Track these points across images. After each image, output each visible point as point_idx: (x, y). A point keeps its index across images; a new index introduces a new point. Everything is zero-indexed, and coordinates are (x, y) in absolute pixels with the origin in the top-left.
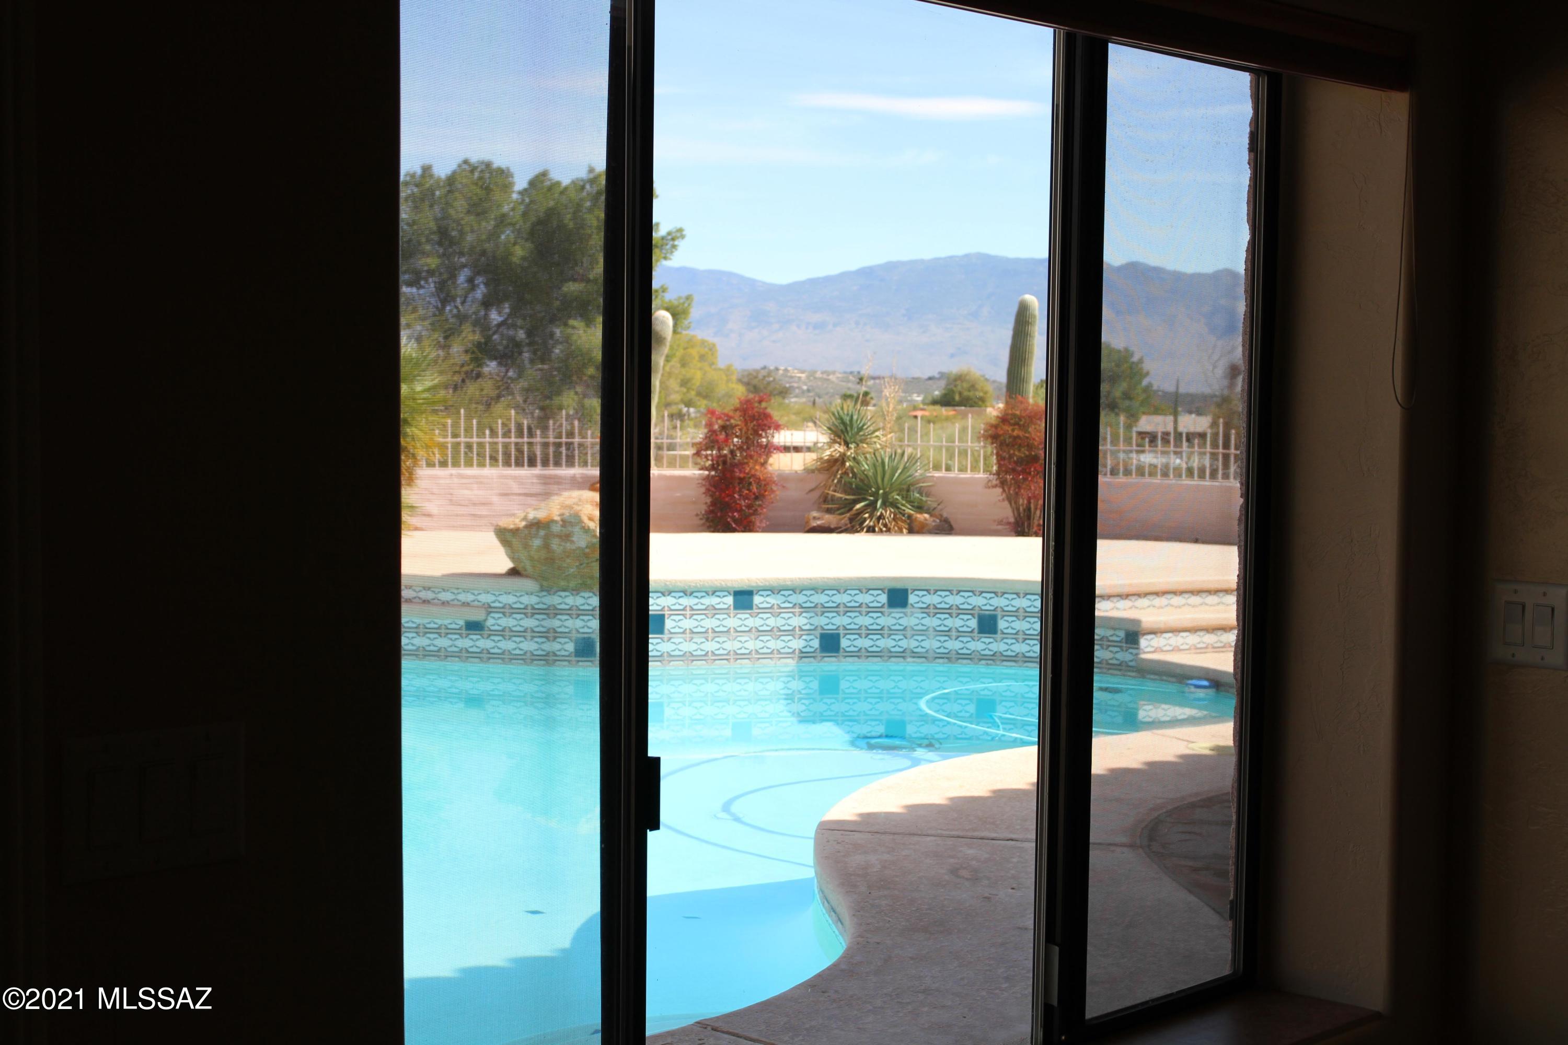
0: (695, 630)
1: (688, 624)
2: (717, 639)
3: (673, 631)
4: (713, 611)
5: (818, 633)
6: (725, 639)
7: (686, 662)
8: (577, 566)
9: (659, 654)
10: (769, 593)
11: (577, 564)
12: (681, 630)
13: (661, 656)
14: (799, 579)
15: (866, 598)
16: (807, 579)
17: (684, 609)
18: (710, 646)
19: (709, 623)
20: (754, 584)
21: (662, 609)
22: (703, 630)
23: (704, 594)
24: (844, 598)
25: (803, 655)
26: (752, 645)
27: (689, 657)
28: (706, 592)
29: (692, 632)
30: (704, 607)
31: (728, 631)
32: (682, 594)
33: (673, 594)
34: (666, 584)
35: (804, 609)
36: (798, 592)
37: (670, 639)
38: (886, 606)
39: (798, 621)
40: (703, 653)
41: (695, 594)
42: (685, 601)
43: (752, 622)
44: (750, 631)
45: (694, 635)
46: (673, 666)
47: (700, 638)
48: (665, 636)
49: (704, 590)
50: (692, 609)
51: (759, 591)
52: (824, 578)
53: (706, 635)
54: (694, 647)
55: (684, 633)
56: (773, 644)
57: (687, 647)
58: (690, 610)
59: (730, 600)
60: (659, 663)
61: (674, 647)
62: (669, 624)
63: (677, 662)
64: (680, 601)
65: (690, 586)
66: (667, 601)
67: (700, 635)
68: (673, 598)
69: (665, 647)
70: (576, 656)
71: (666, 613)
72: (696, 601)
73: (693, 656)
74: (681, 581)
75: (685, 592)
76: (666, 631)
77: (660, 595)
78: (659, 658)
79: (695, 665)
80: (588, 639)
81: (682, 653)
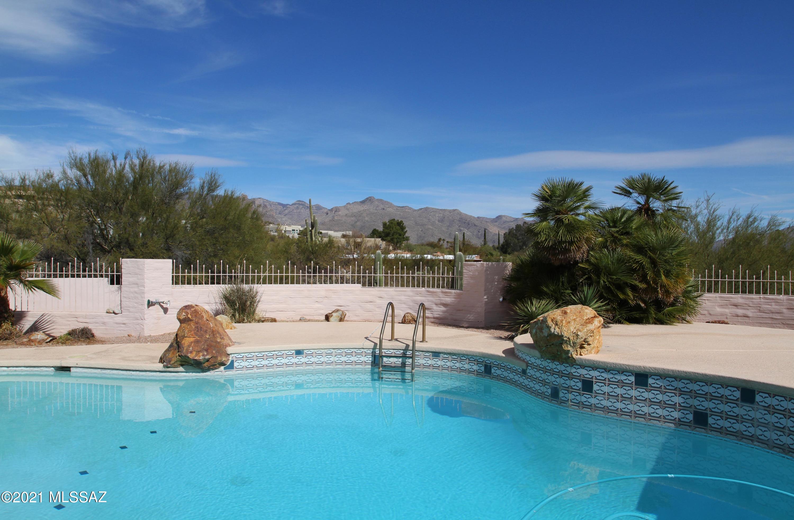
0: (611, 394)
1: (606, 389)
2: (624, 402)
3: (597, 392)
4: (621, 384)
5: (692, 409)
6: (629, 403)
7: (605, 412)
8: (545, 347)
9: (589, 404)
10: (659, 377)
11: (545, 345)
12: (603, 393)
13: (591, 405)
14: (678, 371)
15: (726, 392)
16: (684, 372)
17: (605, 380)
18: (619, 405)
19: (619, 391)
20: (648, 371)
21: (592, 378)
22: (616, 395)
23: (617, 372)
24: (711, 389)
25: (679, 423)
26: (646, 410)
27: (606, 410)
28: (618, 371)
29: (609, 395)
30: (617, 380)
31: (631, 398)
32: (603, 370)
33: (598, 370)
34: (594, 363)
35: (681, 393)
36: (678, 380)
37: (596, 396)
38: (740, 400)
39: (677, 400)
40: (615, 409)
41: (611, 372)
42: (605, 375)
43: (646, 395)
44: (645, 400)
45: (610, 397)
46: (597, 413)
47: (614, 399)
48: (593, 395)
50: (609, 381)
51: (652, 375)
52: (695, 373)
53: (617, 398)
54: (610, 404)
56: (660, 412)
57: (605, 403)
58: (608, 381)
59: (632, 379)
60: (589, 410)
61: (598, 402)
62: (595, 387)
63: (600, 411)
64: (602, 374)
65: (607, 366)
66: (595, 373)
67: (613, 397)
68: (598, 372)
69: (593, 401)
70: (551, 397)
71: (594, 380)
72: (612, 376)
73: (609, 409)
74: (602, 362)
75: (605, 369)
76: (594, 391)
77: (591, 369)
78: (590, 407)
79: (610, 415)
80: (556, 388)
81: (602, 406)
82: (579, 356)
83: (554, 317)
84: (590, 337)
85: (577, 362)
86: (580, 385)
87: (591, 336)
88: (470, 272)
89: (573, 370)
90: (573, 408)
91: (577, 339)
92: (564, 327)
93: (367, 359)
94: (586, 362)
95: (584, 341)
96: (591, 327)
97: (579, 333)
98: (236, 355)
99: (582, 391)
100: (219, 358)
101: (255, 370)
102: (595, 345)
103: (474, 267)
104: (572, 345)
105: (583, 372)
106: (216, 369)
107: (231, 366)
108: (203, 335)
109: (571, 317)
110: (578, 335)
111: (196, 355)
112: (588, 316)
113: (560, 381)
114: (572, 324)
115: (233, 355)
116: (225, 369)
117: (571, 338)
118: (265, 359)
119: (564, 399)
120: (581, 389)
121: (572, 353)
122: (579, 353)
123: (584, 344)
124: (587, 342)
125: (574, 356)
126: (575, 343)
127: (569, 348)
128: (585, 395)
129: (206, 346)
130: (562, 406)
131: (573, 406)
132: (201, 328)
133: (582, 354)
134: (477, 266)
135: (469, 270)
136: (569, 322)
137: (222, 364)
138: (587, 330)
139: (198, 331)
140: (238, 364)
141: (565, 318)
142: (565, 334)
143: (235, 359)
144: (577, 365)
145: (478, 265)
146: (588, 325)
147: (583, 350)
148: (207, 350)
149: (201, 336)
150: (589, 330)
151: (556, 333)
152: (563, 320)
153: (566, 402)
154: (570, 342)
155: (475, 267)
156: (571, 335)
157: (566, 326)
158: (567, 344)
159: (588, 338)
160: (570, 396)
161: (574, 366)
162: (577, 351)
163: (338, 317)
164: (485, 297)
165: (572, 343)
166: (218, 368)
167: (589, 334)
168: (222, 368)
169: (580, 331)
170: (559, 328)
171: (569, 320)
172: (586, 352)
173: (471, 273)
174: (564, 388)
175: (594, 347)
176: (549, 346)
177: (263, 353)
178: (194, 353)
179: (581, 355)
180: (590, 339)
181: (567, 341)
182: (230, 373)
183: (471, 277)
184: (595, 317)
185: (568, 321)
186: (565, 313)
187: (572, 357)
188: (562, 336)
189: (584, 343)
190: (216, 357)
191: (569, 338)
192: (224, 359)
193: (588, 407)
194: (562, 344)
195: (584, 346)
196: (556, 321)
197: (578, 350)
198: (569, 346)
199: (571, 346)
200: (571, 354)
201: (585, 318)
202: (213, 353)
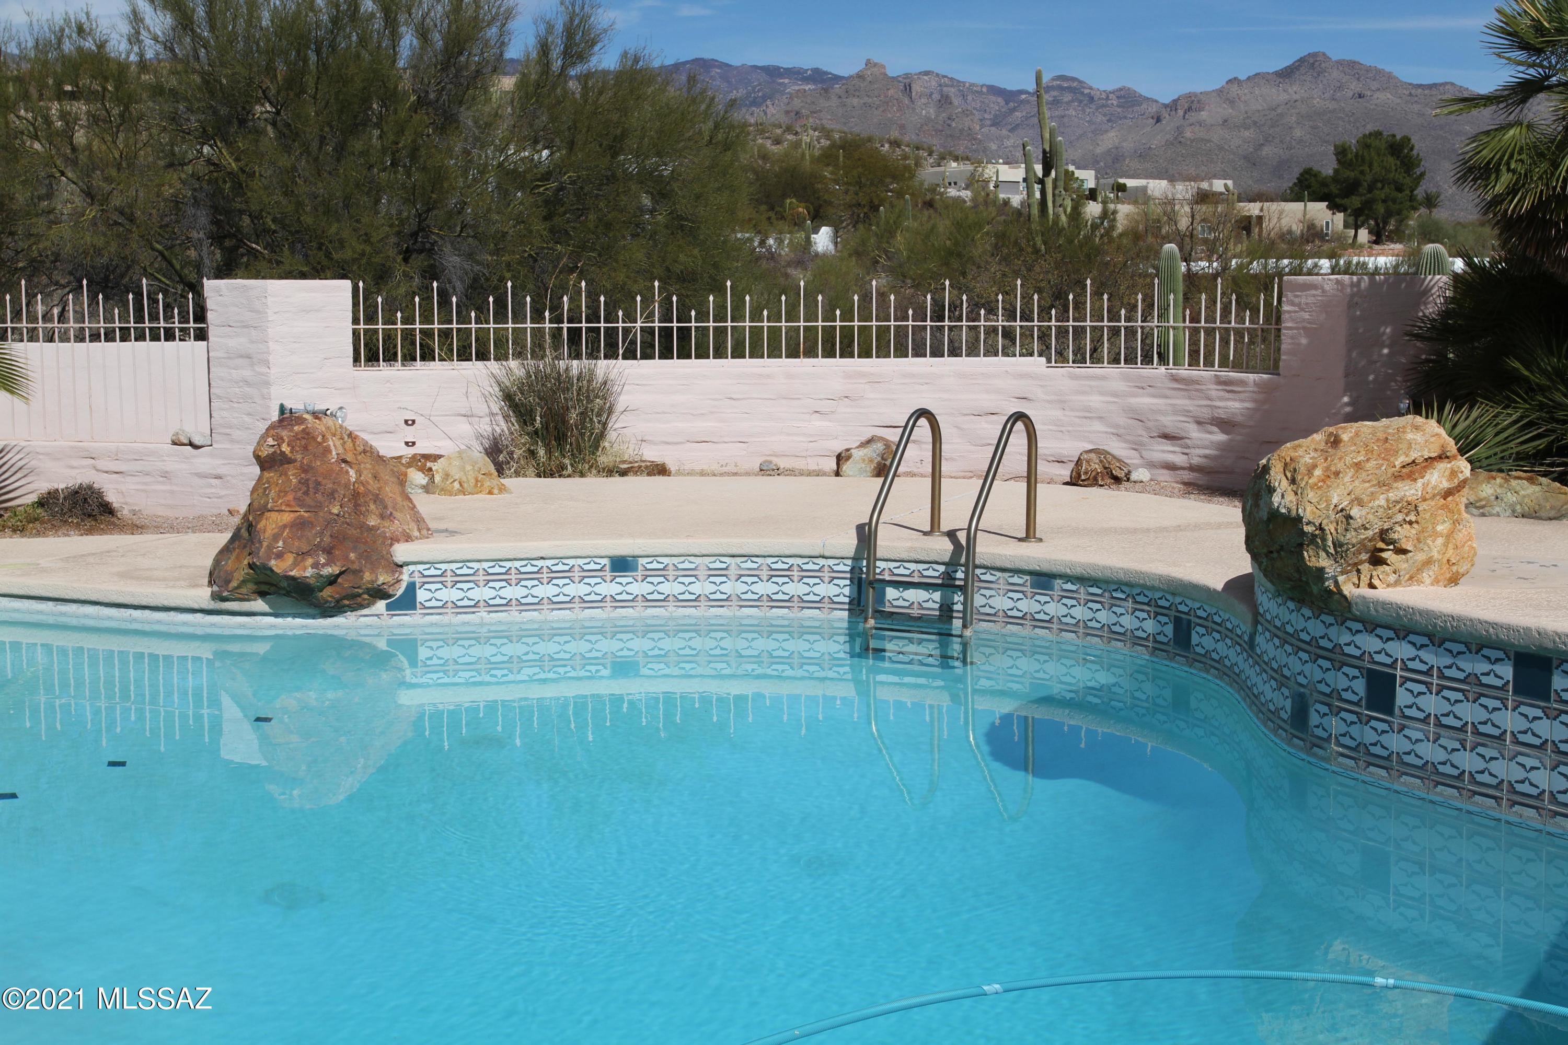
0: (1444, 721)
1: (1432, 704)
2: (1480, 749)
3: (1408, 712)
4: (1475, 688)
6: (1495, 753)
7: (1427, 781)
8: (1266, 556)
9: (1385, 753)
11: (1265, 550)
12: (1421, 715)
13: (1388, 758)
17: (1428, 673)
18: (1468, 761)
19: (1469, 712)
20: (1551, 645)
21: (1393, 665)
22: (1458, 724)
23: (1462, 648)
26: (1543, 779)
27: (1431, 774)
28: (1466, 644)
29: (1439, 724)
30: (1461, 676)
31: (1501, 737)
32: (1425, 640)
33: (1412, 637)
34: (1398, 614)
37: (1402, 728)
40: (1455, 772)
41: (1447, 645)
42: (1431, 658)
43: (1544, 728)
44: (1542, 747)
45: (1442, 732)
46: (1404, 784)
47: (1452, 738)
48: (1396, 721)
49: (1463, 640)
50: (1442, 676)
51: (1563, 662)
53: (1462, 736)
54: (1441, 756)
55: (1425, 720)
57: (1429, 752)
58: (1438, 677)
59: (1507, 671)
60: (1383, 773)
61: (1408, 746)
62: (1402, 697)
63: (1413, 780)
64: (1423, 654)
65: (1435, 624)
66: (1401, 650)
67: (1452, 733)
68: (1410, 646)
69: (1396, 743)
70: (1292, 726)
71: (1399, 673)
72: (1448, 661)
73: (1438, 773)
74: (1421, 612)
75: (1430, 636)
76: (1397, 711)
77: (1391, 634)
78: (1385, 761)
79: (1441, 794)
80: (1302, 695)
81: (1420, 763)
82: (1365, 591)
83: (1293, 454)
84: (1407, 526)
85: (1354, 610)
86: (1360, 686)
87: (1411, 523)
88: (1302, 310)
89: (1345, 638)
90: (1340, 765)
91: (1346, 530)
92: (1312, 488)
93: (837, 590)
94: (1376, 611)
95: (1383, 540)
96: (1409, 490)
97: (1355, 512)
98: (421, 567)
99: (1368, 709)
100: (367, 576)
101: (483, 614)
102: (1435, 555)
103: (1314, 292)
104: (1332, 551)
105: (1370, 643)
106: (361, 606)
107: (408, 601)
108: (320, 506)
109: (1350, 454)
110: (1351, 518)
111: (295, 564)
112: (1414, 455)
113: (1313, 672)
114: (1347, 479)
115: (412, 568)
116: (389, 607)
117: (1330, 528)
118: (513, 582)
119: (1319, 732)
120: (1364, 703)
121: (1341, 579)
122: (1365, 579)
123: (1382, 550)
124: (1393, 542)
125: (1348, 589)
126: (1341, 545)
127: (1324, 562)
128: (1373, 723)
129: (327, 539)
130: (1315, 755)
131: (1341, 759)
132: (318, 483)
133: (1376, 582)
134: (1324, 291)
135: (1299, 305)
136: (1337, 474)
137: (379, 593)
138: (1388, 500)
139: (306, 493)
140: (429, 595)
141: (1326, 459)
142: (1308, 513)
143: (418, 580)
144: (1356, 619)
145: (1327, 287)
146: (1400, 484)
147: (1381, 569)
148: (328, 551)
149: (315, 509)
150: (1398, 502)
151: (1283, 511)
152: (1315, 466)
153: (1325, 745)
154: (1324, 540)
155: (1319, 292)
156: (1328, 517)
157: (1319, 488)
158: (1318, 547)
159: (1398, 528)
160: (1335, 725)
161: (1349, 624)
162: (1358, 571)
163: (871, 461)
164: (1346, 399)
165: (1330, 543)
166: (368, 606)
167: (1400, 517)
168: (381, 605)
169: (1360, 503)
170: (1296, 494)
171: (1340, 466)
172: (1392, 578)
173: (1306, 316)
174: (1322, 698)
175: (1429, 562)
176: (1275, 555)
177: (508, 564)
178: (290, 559)
179: (1372, 586)
180: (1402, 534)
181: (1314, 536)
182: (406, 621)
183: (1304, 328)
184: (1443, 457)
185: (1333, 469)
186: (1335, 442)
187: (1340, 592)
188: (1299, 519)
189: (1381, 545)
190: (358, 572)
191: (1321, 528)
192: (381, 580)
193: (1382, 762)
194: (1301, 545)
195: (1384, 555)
196: (1295, 470)
197: (1365, 568)
198: (1323, 554)
199: (1327, 553)
200: (1336, 582)
201: (1400, 460)
202: (346, 558)
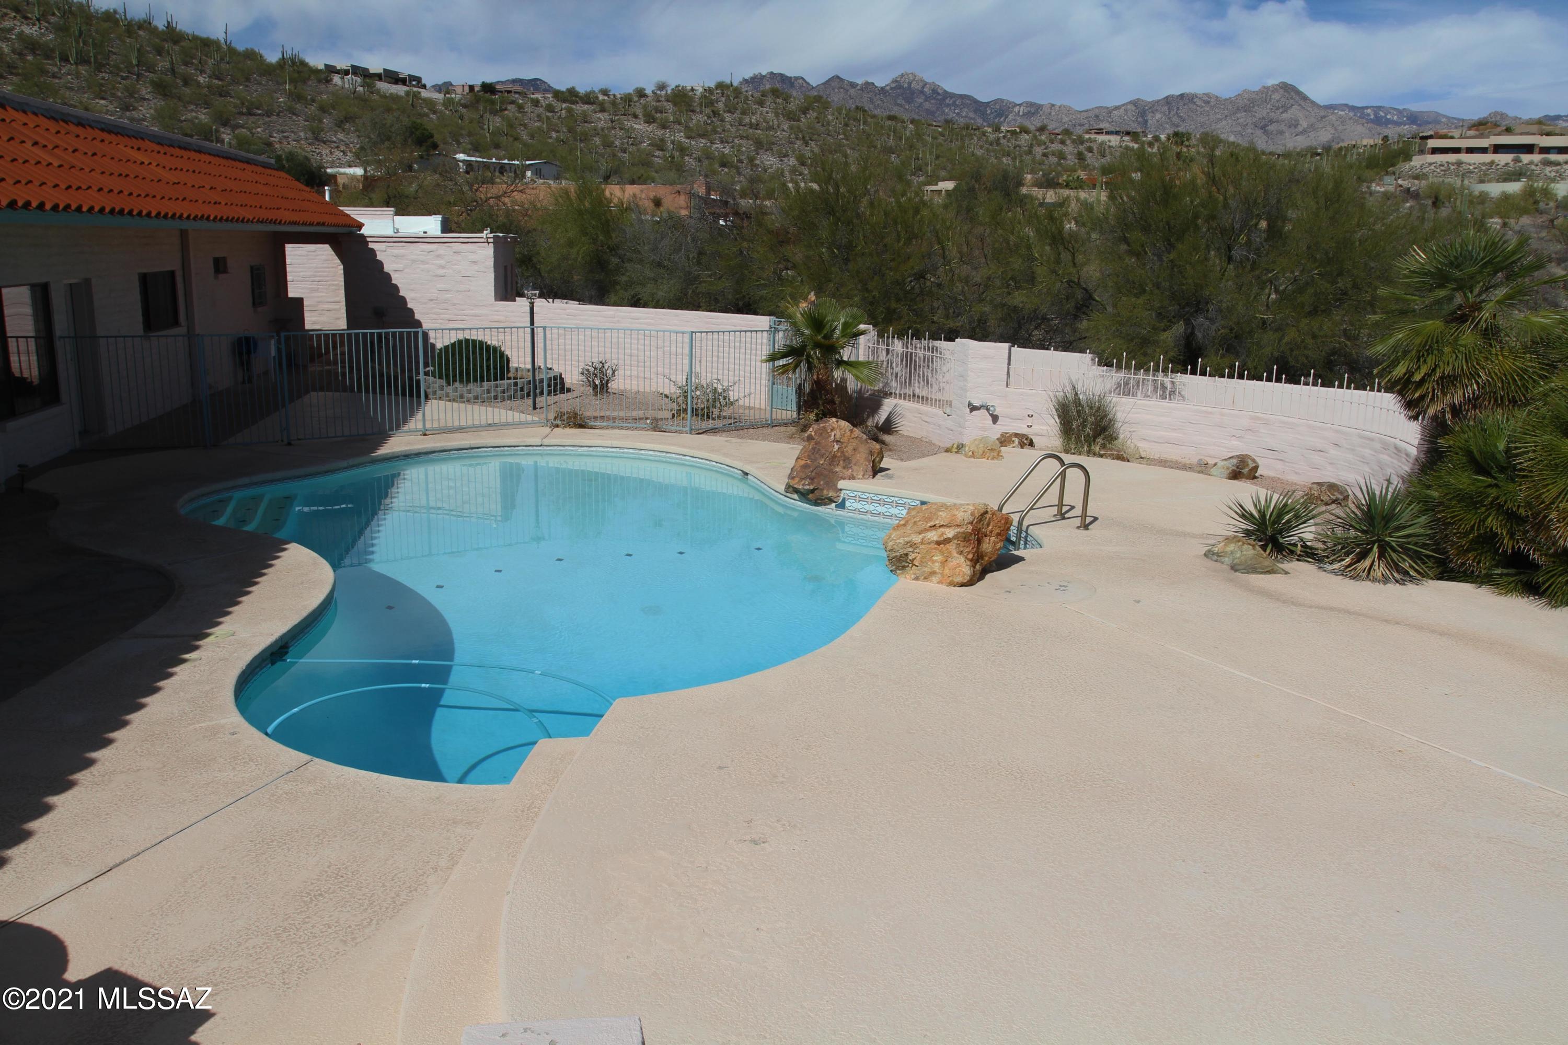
98: (848, 492)
100: (825, 492)
101: (869, 517)
106: (825, 504)
107: (842, 506)
108: (816, 460)
111: (798, 483)
115: (844, 491)
116: (836, 506)
118: (882, 505)
129: (813, 474)
132: (819, 450)
137: (831, 501)
139: (813, 454)
140: (850, 504)
143: (846, 497)
148: (812, 479)
149: (813, 461)
159: (910, 554)
166: (829, 505)
167: (912, 549)
168: (833, 505)
175: (934, 573)
177: (880, 497)
178: (797, 480)
180: (914, 557)
182: (840, 512)
190: (822, 490)
192: (830, 494)
202: (819, 483)
